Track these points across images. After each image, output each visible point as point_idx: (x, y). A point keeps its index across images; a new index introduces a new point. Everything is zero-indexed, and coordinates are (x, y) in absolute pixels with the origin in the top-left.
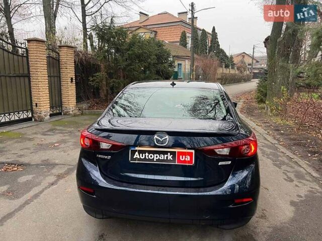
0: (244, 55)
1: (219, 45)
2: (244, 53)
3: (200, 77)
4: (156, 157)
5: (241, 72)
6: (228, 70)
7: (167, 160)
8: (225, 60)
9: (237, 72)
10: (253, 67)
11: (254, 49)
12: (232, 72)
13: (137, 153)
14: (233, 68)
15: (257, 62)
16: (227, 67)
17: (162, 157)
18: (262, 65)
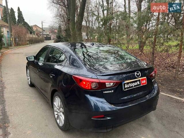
0: (36, 26)
1: (24, 19)
2: (36, 25)
3: (17, 39)
4: (133, 84)
5: (38, 36)
6: (32, 35)
7: (138, 85)
8: (29, 29)
9: (37, 37)
10: (43, 34)
11: (42, 23)
12: (34, 36)
13: (126, 85)
14: (34, 34)
15: (44, 31)
16: (31, 33)
17: (136, 84)
18: (47, 33)
